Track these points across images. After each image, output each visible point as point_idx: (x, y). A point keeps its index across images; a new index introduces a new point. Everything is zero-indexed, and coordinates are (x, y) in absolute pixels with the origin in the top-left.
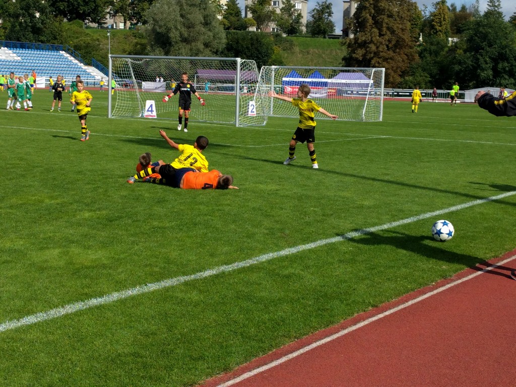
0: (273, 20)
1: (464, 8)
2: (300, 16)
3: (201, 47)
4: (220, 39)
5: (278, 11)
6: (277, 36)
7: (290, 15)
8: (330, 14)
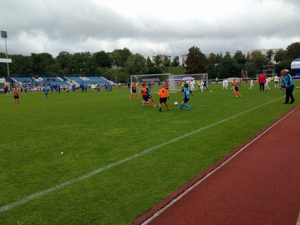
0: (162, 63)
1: (218, 55)
2: (169, 61)
3: (142, 72)
4: (147, 70)
5: (163, 60)
6: (163, 67)
7: (167, 61)
8: (178, 60)
